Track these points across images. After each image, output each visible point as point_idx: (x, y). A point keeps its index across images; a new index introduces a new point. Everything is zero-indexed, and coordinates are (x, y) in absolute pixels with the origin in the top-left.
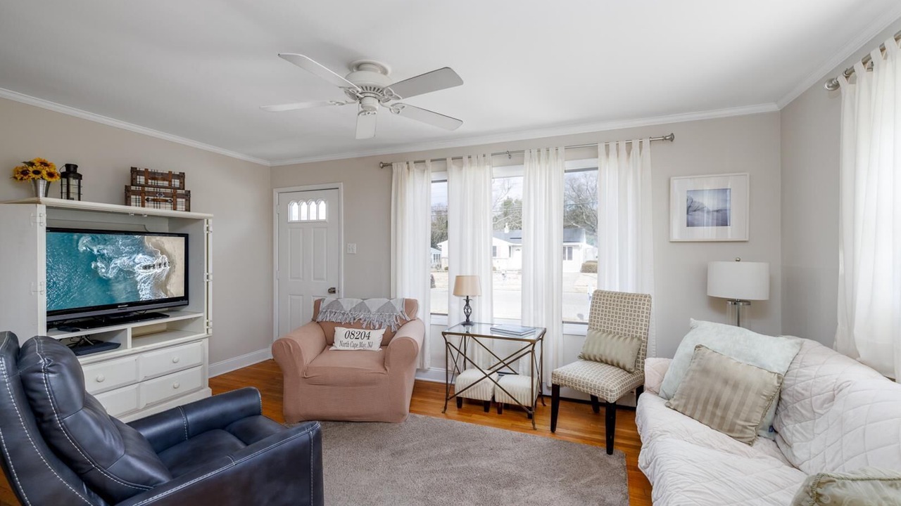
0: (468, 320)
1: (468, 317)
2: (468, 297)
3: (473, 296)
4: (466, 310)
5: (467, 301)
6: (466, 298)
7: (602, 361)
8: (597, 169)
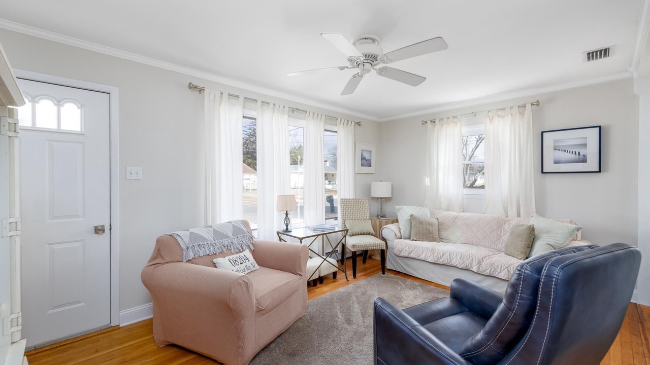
0: (287, 229)
1: (287, 226)
2: (287, 211)
3: (290, 211)
4: (286, 222)
5: (287, 215)
6: (285, 212)
7: (361, 234)
8: (336, 132)
